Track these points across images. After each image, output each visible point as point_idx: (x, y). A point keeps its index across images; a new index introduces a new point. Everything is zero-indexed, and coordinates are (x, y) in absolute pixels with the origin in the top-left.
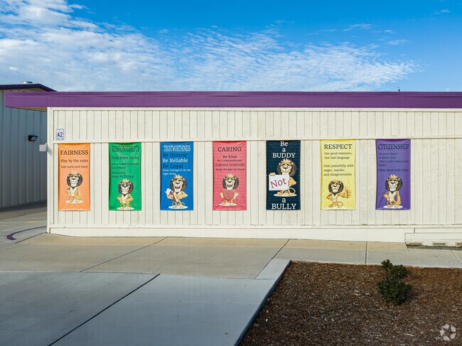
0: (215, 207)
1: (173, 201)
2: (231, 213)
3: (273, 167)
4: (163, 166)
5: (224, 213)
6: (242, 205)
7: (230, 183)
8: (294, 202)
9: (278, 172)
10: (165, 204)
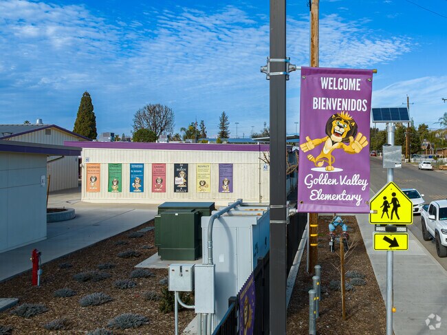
0: (153, 191)
1: (135, 189)
2: (159, 193)
3: (177, 174)
4: (131, 173)
5: (157, 193)
6: (164, 190)
7: (159, 181)
8: (185, 189)
9: (179, 177)
10: (132, 189)
